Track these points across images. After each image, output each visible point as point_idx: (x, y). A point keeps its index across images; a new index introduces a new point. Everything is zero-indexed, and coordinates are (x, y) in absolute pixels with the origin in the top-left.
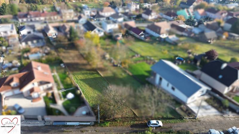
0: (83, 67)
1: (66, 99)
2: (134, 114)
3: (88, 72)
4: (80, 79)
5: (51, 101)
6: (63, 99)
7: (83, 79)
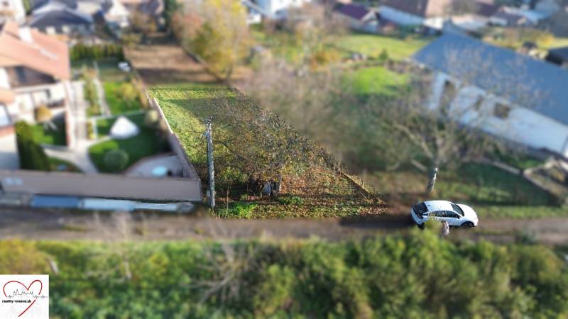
0: (188, 77)
1: (106, 138)
2: (358, 188)
3: (202, 87)
4: (173, 99)
5: (49, 139)
6: (94, 136)
7: (180, 101)
